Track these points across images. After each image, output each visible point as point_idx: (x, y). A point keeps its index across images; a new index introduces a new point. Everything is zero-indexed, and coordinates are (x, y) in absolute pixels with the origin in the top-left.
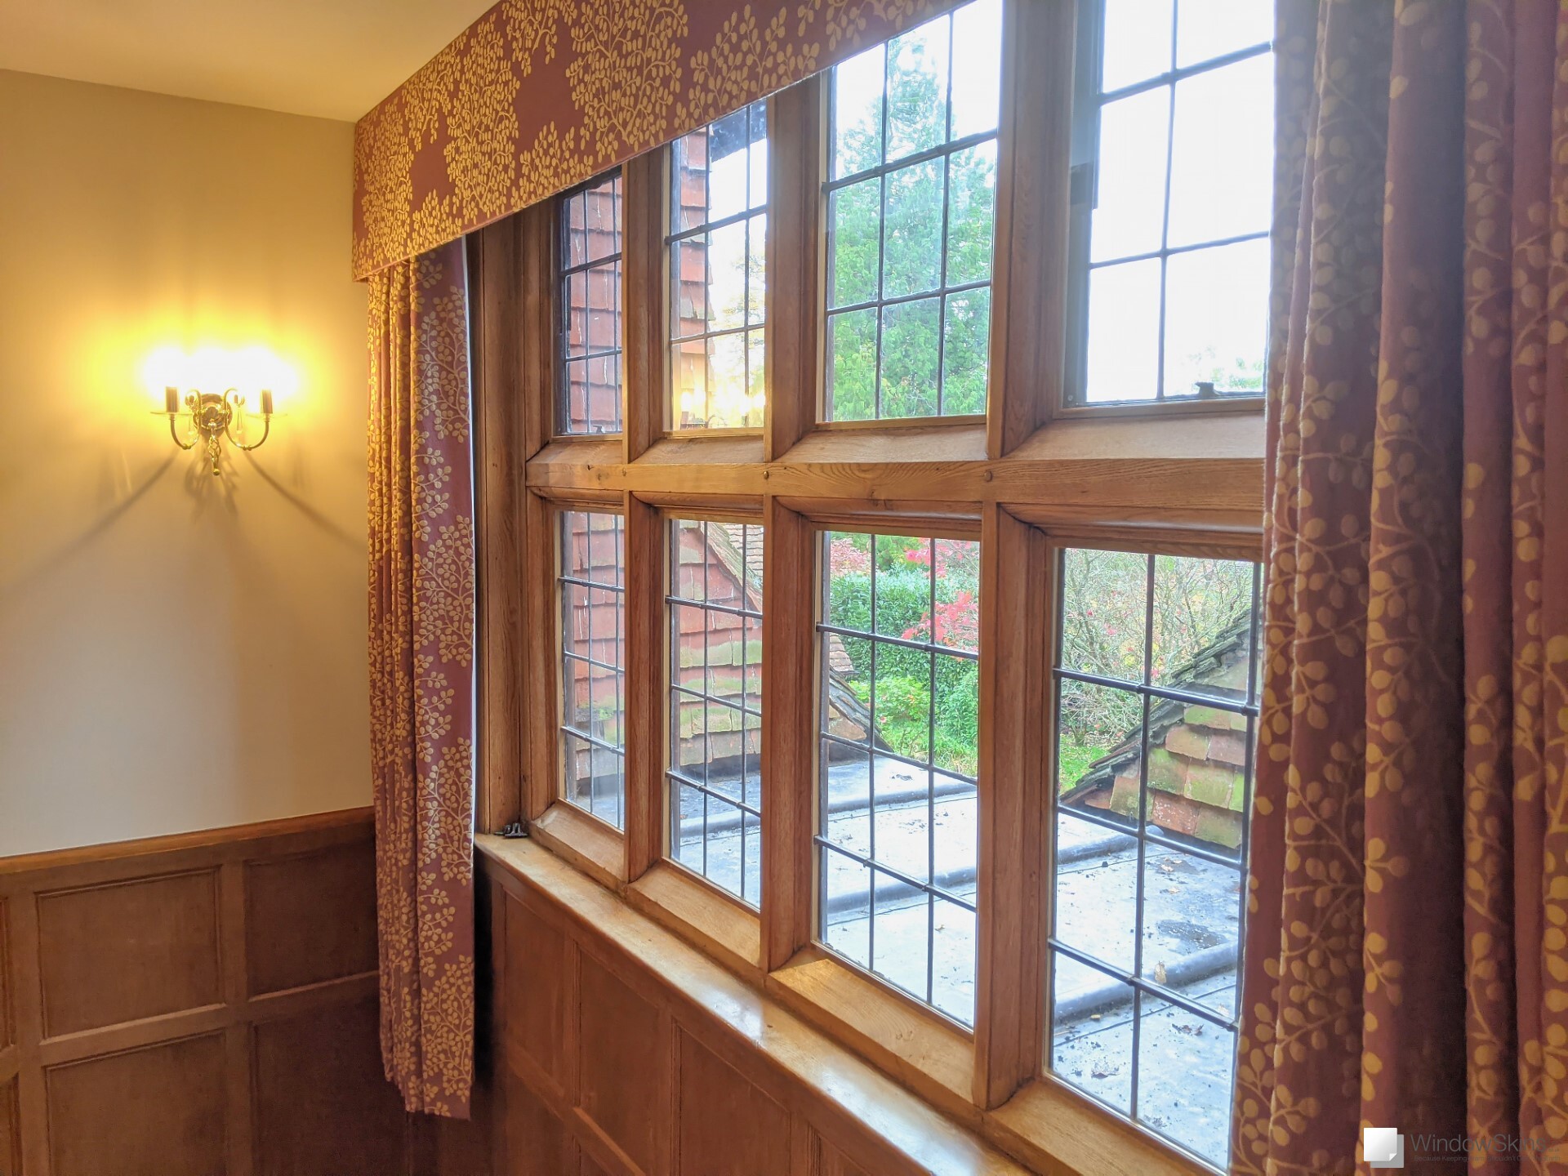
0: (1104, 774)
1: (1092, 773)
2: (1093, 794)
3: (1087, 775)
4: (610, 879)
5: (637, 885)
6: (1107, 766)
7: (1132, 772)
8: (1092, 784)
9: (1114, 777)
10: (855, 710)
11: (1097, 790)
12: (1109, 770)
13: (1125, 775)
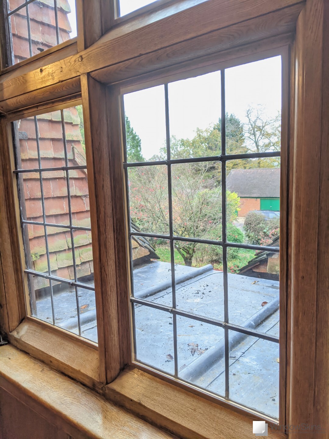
0: (263, 258)
1: (256, 258)
2: (257, 267)
3: (254, 259)
4: (87, 380)
5: (114, 386)
6: (264, 254)
7: (276, 255)
8: (257, 263)
9: (267, 258)
10: (145, 243)
11: (259, 265)
12: (265, 256)
13: (273, 257)
